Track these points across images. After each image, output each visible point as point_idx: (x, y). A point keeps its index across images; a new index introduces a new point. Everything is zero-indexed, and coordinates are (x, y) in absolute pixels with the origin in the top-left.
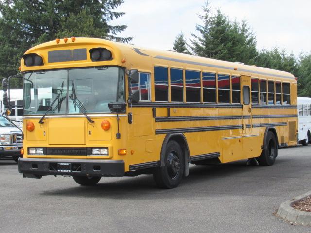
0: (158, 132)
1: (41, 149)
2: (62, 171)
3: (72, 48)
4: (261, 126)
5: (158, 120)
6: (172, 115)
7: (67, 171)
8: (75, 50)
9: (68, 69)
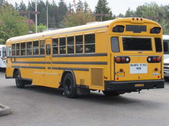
0: (12, 67)
4: (60, 69)
5: (13, 62)
6: (16, 60)
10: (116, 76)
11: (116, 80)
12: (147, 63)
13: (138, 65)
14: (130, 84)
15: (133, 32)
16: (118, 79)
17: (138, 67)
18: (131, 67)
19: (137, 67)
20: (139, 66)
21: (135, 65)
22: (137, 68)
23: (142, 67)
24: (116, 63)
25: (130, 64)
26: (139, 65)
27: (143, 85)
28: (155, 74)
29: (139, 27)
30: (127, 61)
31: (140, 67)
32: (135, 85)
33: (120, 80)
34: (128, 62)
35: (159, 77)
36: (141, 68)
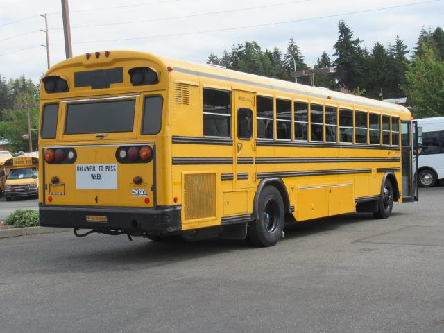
10: (47, 192)
11: (47, 202)
12: (116, 164)
13: (94, 169)
14: (74, 213)
15: (90, 87)
16: (50, 199)
17: (94, 173)
18: (78, 174)
19: (92, 172)
20: (98, 172)
21: (88, 169)
22: (92, 177)
23: (105, 174)
24: (46, 164)
25: (77, 165)
26: (97, 168)
27: (104, 219)
28: (137, 192)
29: (105, 73)
30: (69, 159)
31: (100, 173)
32: (87, 216)
33: (54, 202)
34: (73, 161)
35: (147, 201)
36: (101, 176)
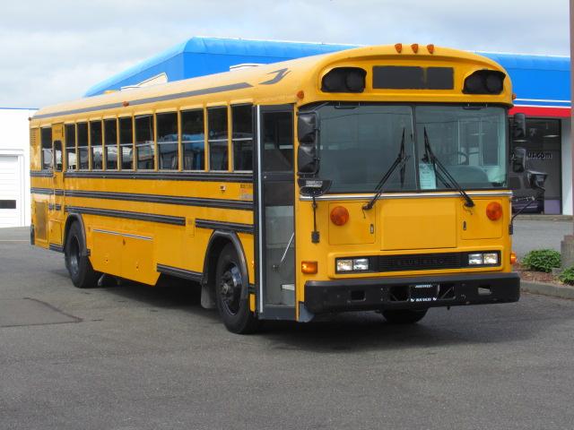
1: (363, 260)
2: (417, 300)
3: (425, 65)
7: (429, 299)
8: (430, 69)
9: (413, 104)
